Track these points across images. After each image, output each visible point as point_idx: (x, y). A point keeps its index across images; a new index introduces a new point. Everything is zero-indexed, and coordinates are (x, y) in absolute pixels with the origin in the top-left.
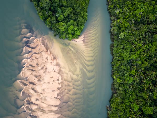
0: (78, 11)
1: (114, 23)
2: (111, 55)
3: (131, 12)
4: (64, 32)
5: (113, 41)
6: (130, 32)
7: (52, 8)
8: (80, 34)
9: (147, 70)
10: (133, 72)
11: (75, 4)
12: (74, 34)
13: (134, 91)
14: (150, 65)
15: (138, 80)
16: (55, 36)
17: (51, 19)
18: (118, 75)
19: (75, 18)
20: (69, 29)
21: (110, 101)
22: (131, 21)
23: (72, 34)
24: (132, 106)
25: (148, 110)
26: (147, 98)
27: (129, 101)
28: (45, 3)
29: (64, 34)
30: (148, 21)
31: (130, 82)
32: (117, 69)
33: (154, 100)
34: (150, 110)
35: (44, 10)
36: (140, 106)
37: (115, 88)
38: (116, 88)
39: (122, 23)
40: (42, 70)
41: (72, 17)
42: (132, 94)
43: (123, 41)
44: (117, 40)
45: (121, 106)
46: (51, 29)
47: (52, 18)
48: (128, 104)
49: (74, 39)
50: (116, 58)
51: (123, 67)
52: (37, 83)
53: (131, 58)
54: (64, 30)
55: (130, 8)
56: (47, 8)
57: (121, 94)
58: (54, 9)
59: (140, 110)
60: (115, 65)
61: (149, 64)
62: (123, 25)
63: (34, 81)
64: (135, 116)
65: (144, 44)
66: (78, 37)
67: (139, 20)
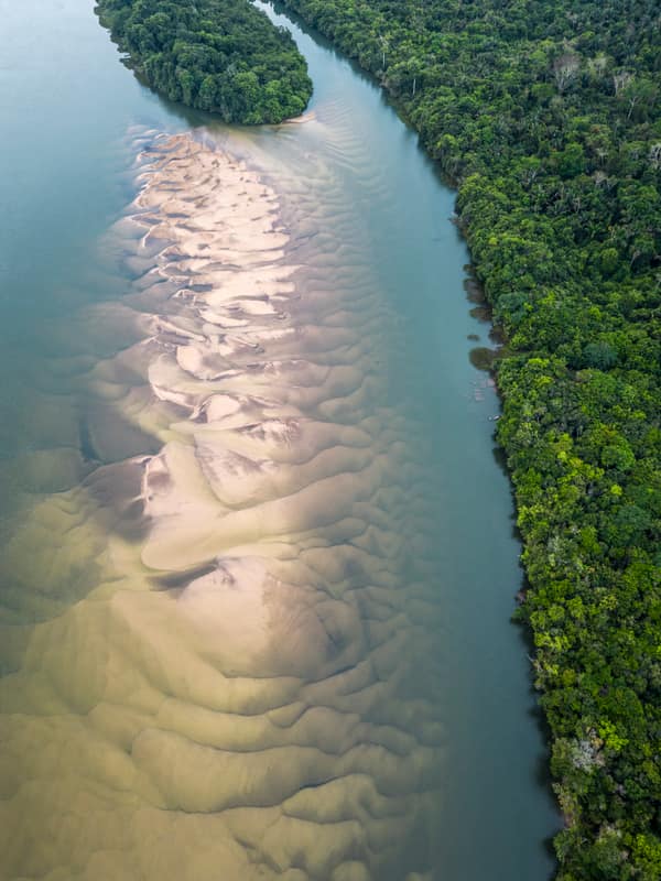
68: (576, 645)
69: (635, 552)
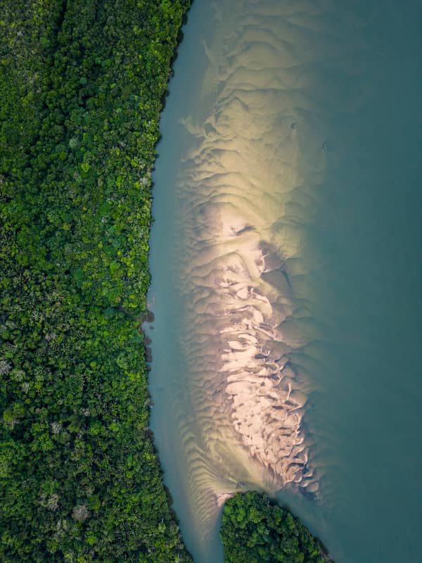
0: (237, 545)
1: (178, 540)
2: (167, 486)
4: (251, 506)
5: (171, 510)
6: (150, 535)
7: (278, 540)
8: (225, 509)
10: (130, 474)
11: (245, 554)
12: (233, 507)
16: (264, 492)
17: (275, 523)
20: (243, 515)
21: (150, 414)
22: (153, 551)
28: (288, 546)
29: (249, 503)
30: (128, 557)
31: (130, 458)
37: (149, 437)
39: (165, 543)
41: (244, 534)
44: (165, 515)
45: (134, 418)
46: (273, 503)
49: (232, 497)
50: (160, 487)
53: (138, 494)
54: (251, 509)
56: (285, 538)
57: (138, 435)
58: (274, 538)
62: (164, 541)
65: (126, 521)
66: (226, 504)
67: (141, 556)
68: (140, 207)
69: (119, 234)
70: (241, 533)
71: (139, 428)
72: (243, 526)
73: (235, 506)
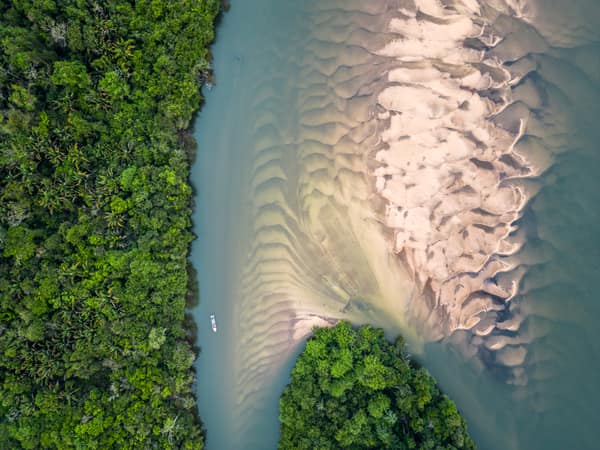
0: (314, 432)
1: (184, 385)
3: (122, 425)
4: (368, 354)
5: (188, 317)
6: (126, 352)
7: (412, 444)
8: (308, 347)
9: (67, 212)
10: (119, 205)
12: (328, 345)
13: (118, 139)
14: (59, 232)
15: (101, 180)
16: (399, 338)
17: (414, 403)
18: (172, 196)
19: (325, 406)
20: (347, 365)
21: (202, 103)
22: (123, 392)
23: (335, 344)
24: (126, 88)
25: (69, 77)
26: (70, 114)
27: (135, 105)
29: (365, 346)
30: (62, 389)
31: (131, 170)
32: (174, 218)
33: (46, 108)
34: (64, 75)
35: (443, 437)
36: (95, 86)
37: (185, 148)
38: (178, 148)
39: (155, 382)
40: (446, 212)
41: (337, 410)
42: (125, 130)
43: (151, 318)
44: (172, 321)
45: (165, 87)
46: (415, 365)
47: (410, 406)
48: (138, 92)
49: (330, 326)
50: (178, 258)
51: (155, 223)
52: (466, 164)
53: (126, 255)
54: (367, 359)
55: (125, 438)
56: (431, 443)
57: (162, 129)
58: (402, 439)
59: (96, 74)
60: (182, 231)
61: (62, 236)
62: (153, 375)
63: (474, 174)
64: (114, 54)
65: (79, 305)
66: (316, 334)
67: (93, 395)
70: (333, 405)
71: (169, 114)
72: (338, 392)
73: (333, 344)
